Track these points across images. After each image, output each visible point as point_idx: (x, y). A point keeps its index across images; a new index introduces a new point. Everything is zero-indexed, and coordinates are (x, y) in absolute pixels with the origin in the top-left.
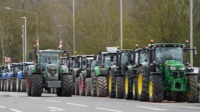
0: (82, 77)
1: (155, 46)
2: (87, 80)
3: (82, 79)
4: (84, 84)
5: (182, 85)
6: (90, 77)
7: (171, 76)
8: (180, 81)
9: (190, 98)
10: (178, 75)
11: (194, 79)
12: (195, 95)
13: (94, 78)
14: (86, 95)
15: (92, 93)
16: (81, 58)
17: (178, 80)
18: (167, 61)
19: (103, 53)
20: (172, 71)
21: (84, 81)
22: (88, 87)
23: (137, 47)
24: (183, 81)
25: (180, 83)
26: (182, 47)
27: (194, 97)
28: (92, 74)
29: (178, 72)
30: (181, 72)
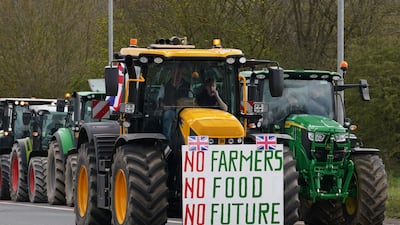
0: (19, 153)
1: (261, 77)
2: (34, 161)
3: (20, 160)
4: (25, 172)
5: (340, 182)
6: (44, 154)
7: (311, 158)
8: (333, 172)
9: (358, 216)
10: (330, 156)
11: (368, 167)
12: (371, 208)
13: (57, 157)
14: (32, 199)
15: (51, 195)
16: (11, 106)
17: (330, 169)
18: (294, 117)
19: (82, 94)
20: (314, 145)
21: (25, 164)
22: (36, 181)
23: (195, 79)
24: (342, 172)
25: (333, 176)
26: (330, 79)
27: (369, 213)
28: (52, 148)
29: (330, 147)
30: (337, 147)
